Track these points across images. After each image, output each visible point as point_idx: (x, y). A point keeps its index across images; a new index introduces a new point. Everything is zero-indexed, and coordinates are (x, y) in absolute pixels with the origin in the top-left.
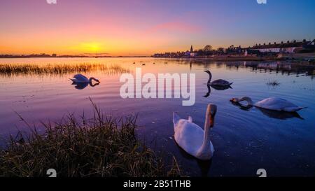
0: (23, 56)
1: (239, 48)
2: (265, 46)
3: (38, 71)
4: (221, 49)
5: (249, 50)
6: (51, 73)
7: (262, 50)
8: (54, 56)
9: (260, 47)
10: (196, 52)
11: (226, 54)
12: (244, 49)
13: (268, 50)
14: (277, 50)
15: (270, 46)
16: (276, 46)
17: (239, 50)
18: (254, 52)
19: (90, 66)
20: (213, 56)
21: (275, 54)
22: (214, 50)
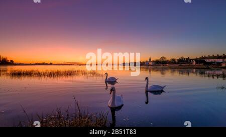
0: (30, 64)
1: (188, 59)
2: (209, 58)
3: (39, 74)
4: (174, 60)
5: (196, 60)
6: (47, 76)
7: (207, 61)
8: (51, 64)
9: (205, 58)
10: (153, 62)
11: (178, 63)
12: (193, 60)
13: (212, 60)
14: (221, 60)
15: (214, 57)
16: (219, 57)
17: (188, 61)
18: (201, 62)
19: (74, 72)
20: (167, 65)
21: (219, 64)
22: (168, 61)
